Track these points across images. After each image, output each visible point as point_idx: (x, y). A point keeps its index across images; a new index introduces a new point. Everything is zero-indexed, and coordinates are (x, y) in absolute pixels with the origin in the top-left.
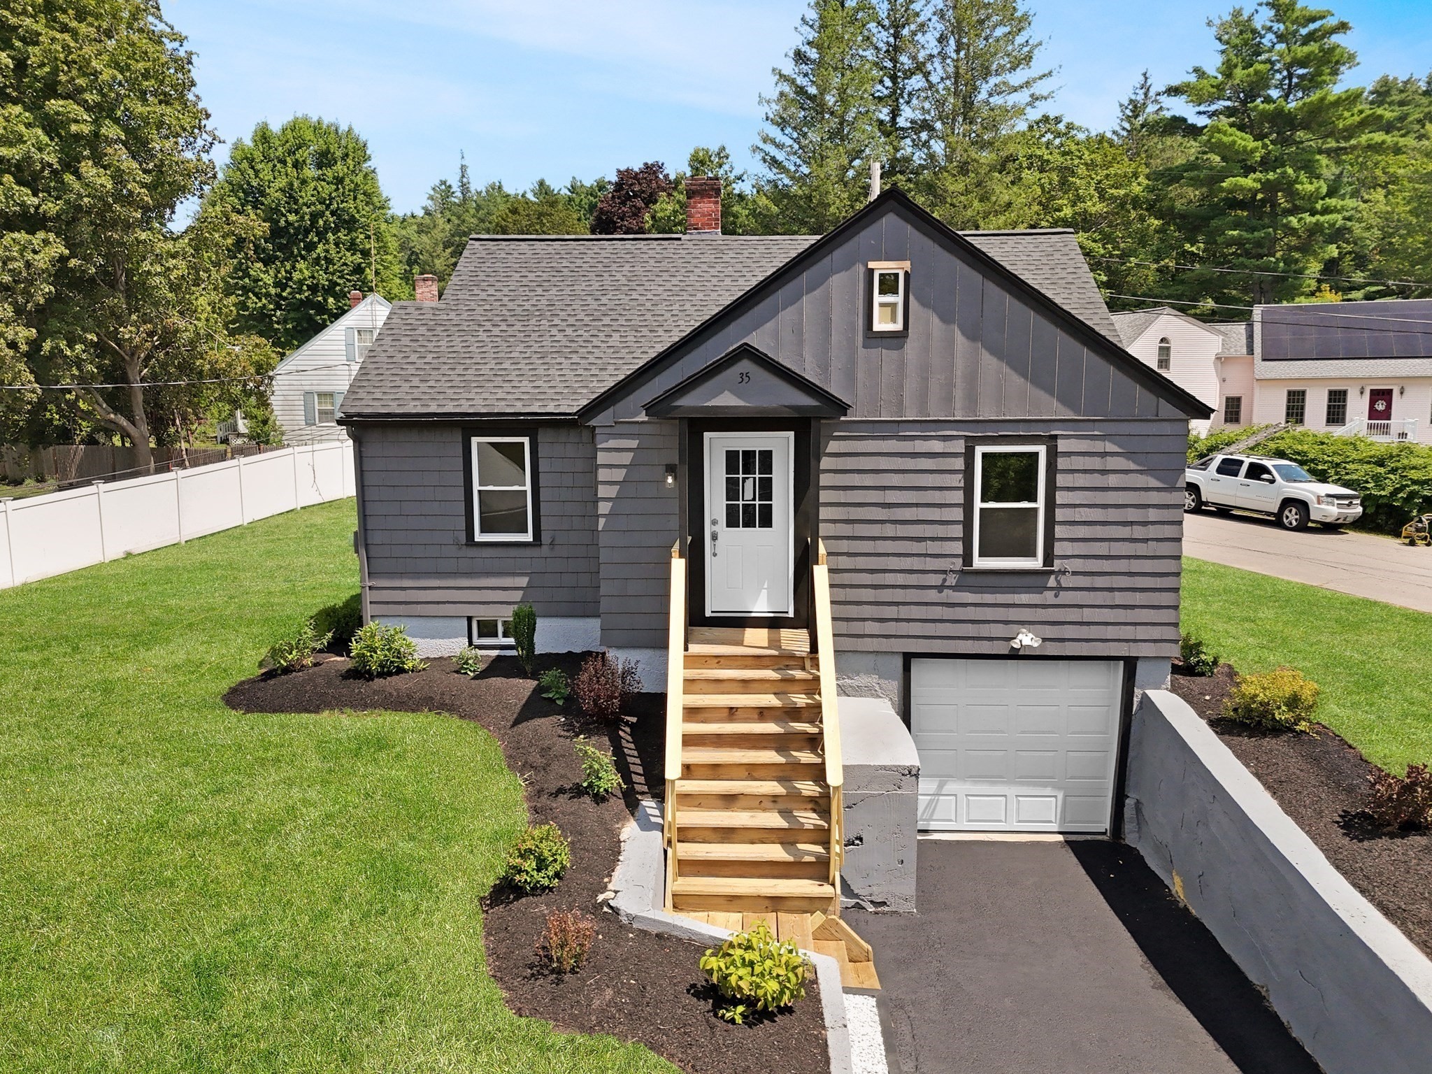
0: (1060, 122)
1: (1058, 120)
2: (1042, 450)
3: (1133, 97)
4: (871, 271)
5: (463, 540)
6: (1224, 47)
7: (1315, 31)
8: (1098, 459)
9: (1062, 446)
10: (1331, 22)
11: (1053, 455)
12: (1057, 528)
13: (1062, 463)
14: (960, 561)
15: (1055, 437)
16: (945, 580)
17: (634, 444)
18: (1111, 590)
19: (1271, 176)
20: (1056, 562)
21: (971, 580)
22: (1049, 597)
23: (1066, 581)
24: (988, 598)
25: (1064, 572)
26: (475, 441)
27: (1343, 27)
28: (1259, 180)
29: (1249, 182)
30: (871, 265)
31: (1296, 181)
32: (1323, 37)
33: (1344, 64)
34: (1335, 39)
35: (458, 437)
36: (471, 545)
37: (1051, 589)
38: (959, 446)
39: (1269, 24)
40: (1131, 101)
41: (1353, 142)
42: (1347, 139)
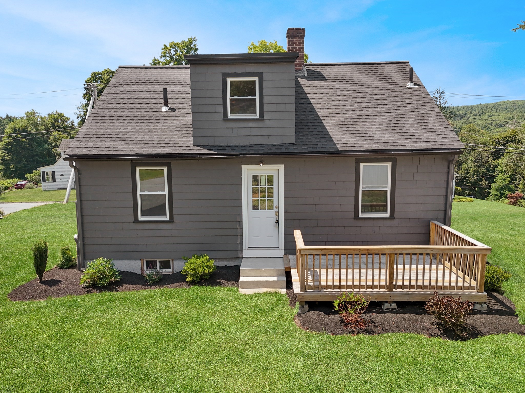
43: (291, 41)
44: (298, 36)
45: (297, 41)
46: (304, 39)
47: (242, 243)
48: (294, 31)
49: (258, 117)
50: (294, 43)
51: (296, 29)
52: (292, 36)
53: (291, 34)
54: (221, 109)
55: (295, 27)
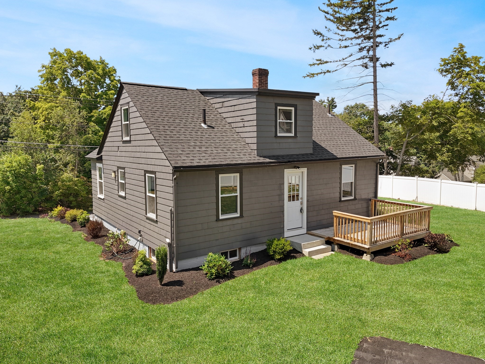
43: (261, 78)
44: (265, 75)
45: (264, 78)
46: (267, 77)
47: (284, 227)
48: (263, 71)
49: (294, 135)
50: (262, 80)
51: (264, 69)
52: (261, 74)
53: (261, 73)
54: (274, 129)
55: (263, 68)
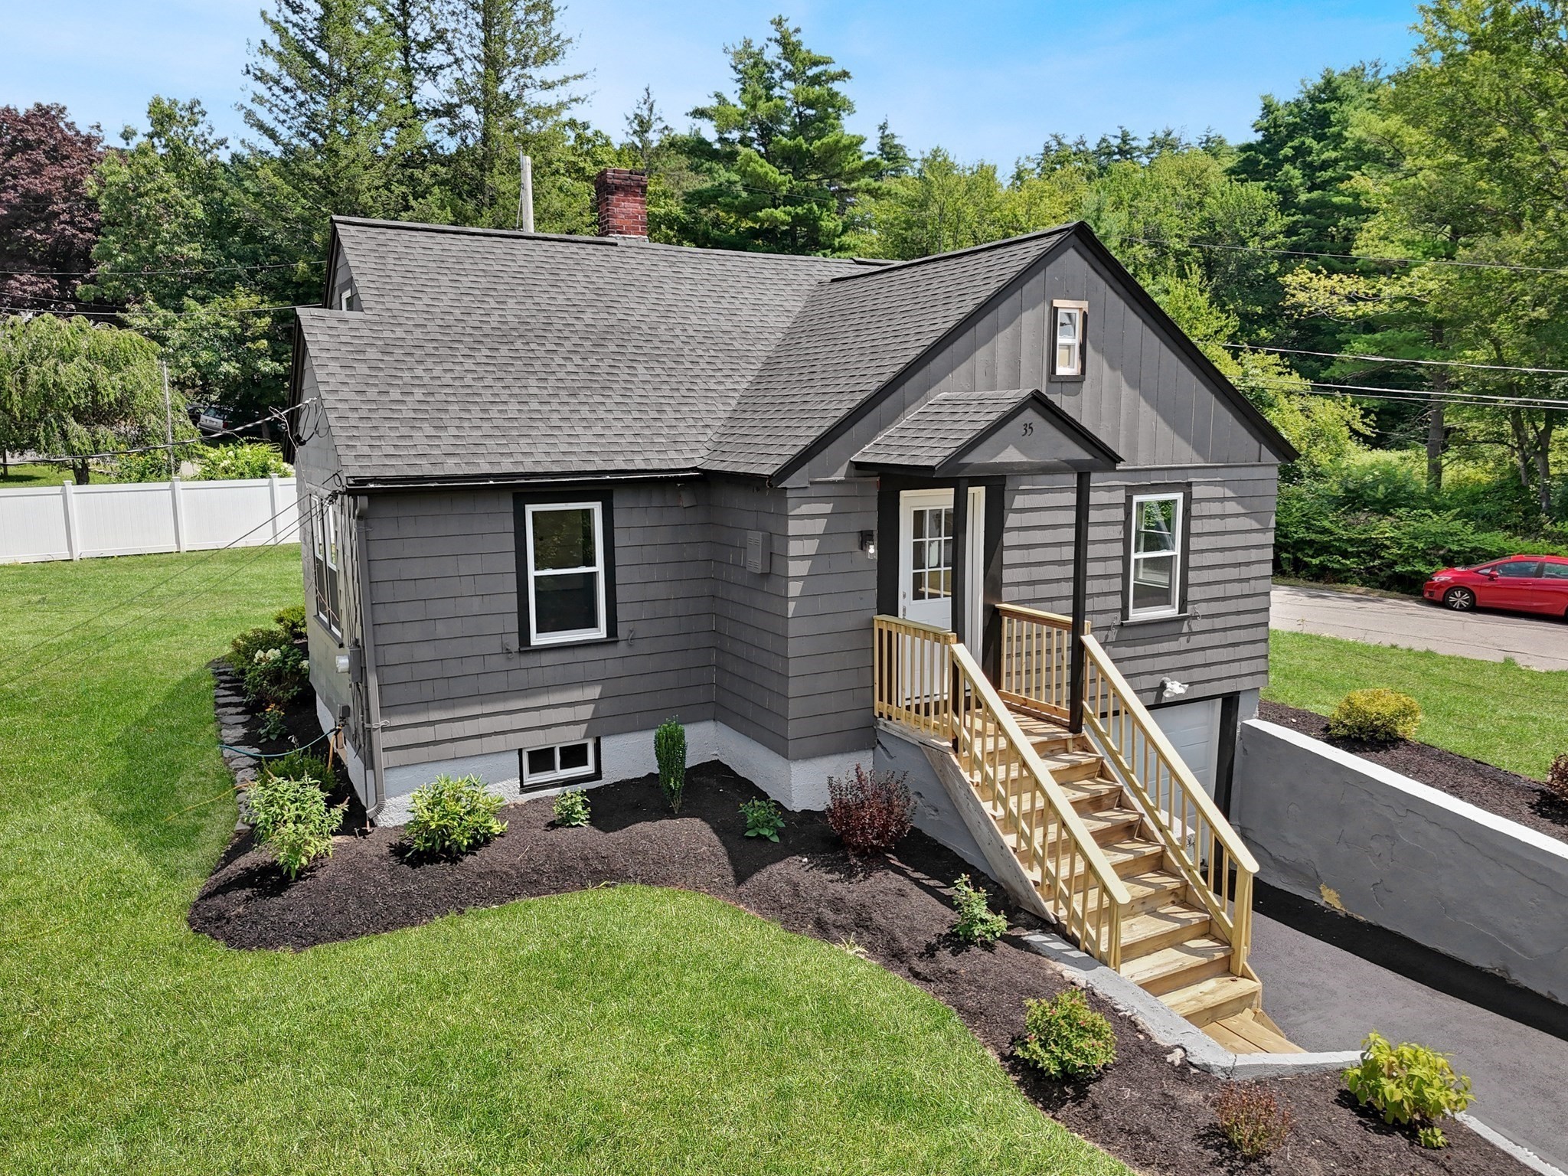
0: (588, 127)
1: (585, 126)
2: (1179, 497)
3: (638, 112)
4: (1056, 309)
5: (515, 645)
6: (741, 76)
7: (821, 74)
8: (1218, 504)
9: (1197, 492)
10: (833, 69)
11: (1188, 501)
12: (1191, 574)
13: (1195, 510)
14: (1119, 615)
15: (1190, 484)
16: (1107, 636)
17: (827, 508)
18: (1224, 630)
19: (799, 210)
20: (1189, 607)
21: (1128, 634)
22: (1182, 643)
23: (1197, 626)
24: (1140, 650)
25: (1195, 618)
26: (530, 509)
27: (845, 74)
28: (789, 214)
29: (780, 214)
30: (1057, 303)
31: (820, 218)
32: (827, 82)
33: (844, 110)
34: (836, 86)
35: (508, 506)
36: (526, 652)
37: (1185, 634)
38: (1120, 497)
39: (777, 61)
40: (637, 116)
41: (854, 185)
42: (849, 181)
